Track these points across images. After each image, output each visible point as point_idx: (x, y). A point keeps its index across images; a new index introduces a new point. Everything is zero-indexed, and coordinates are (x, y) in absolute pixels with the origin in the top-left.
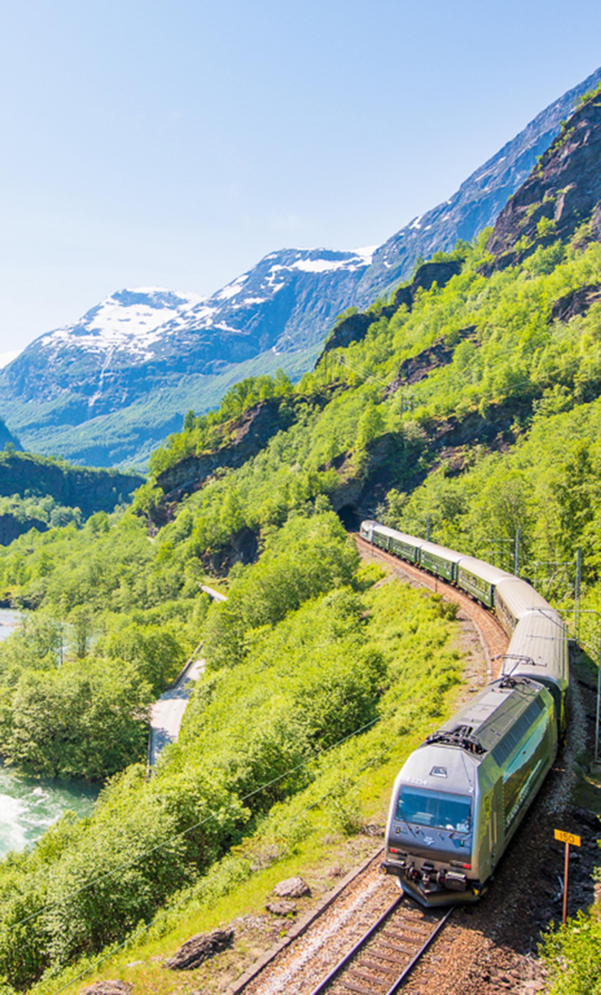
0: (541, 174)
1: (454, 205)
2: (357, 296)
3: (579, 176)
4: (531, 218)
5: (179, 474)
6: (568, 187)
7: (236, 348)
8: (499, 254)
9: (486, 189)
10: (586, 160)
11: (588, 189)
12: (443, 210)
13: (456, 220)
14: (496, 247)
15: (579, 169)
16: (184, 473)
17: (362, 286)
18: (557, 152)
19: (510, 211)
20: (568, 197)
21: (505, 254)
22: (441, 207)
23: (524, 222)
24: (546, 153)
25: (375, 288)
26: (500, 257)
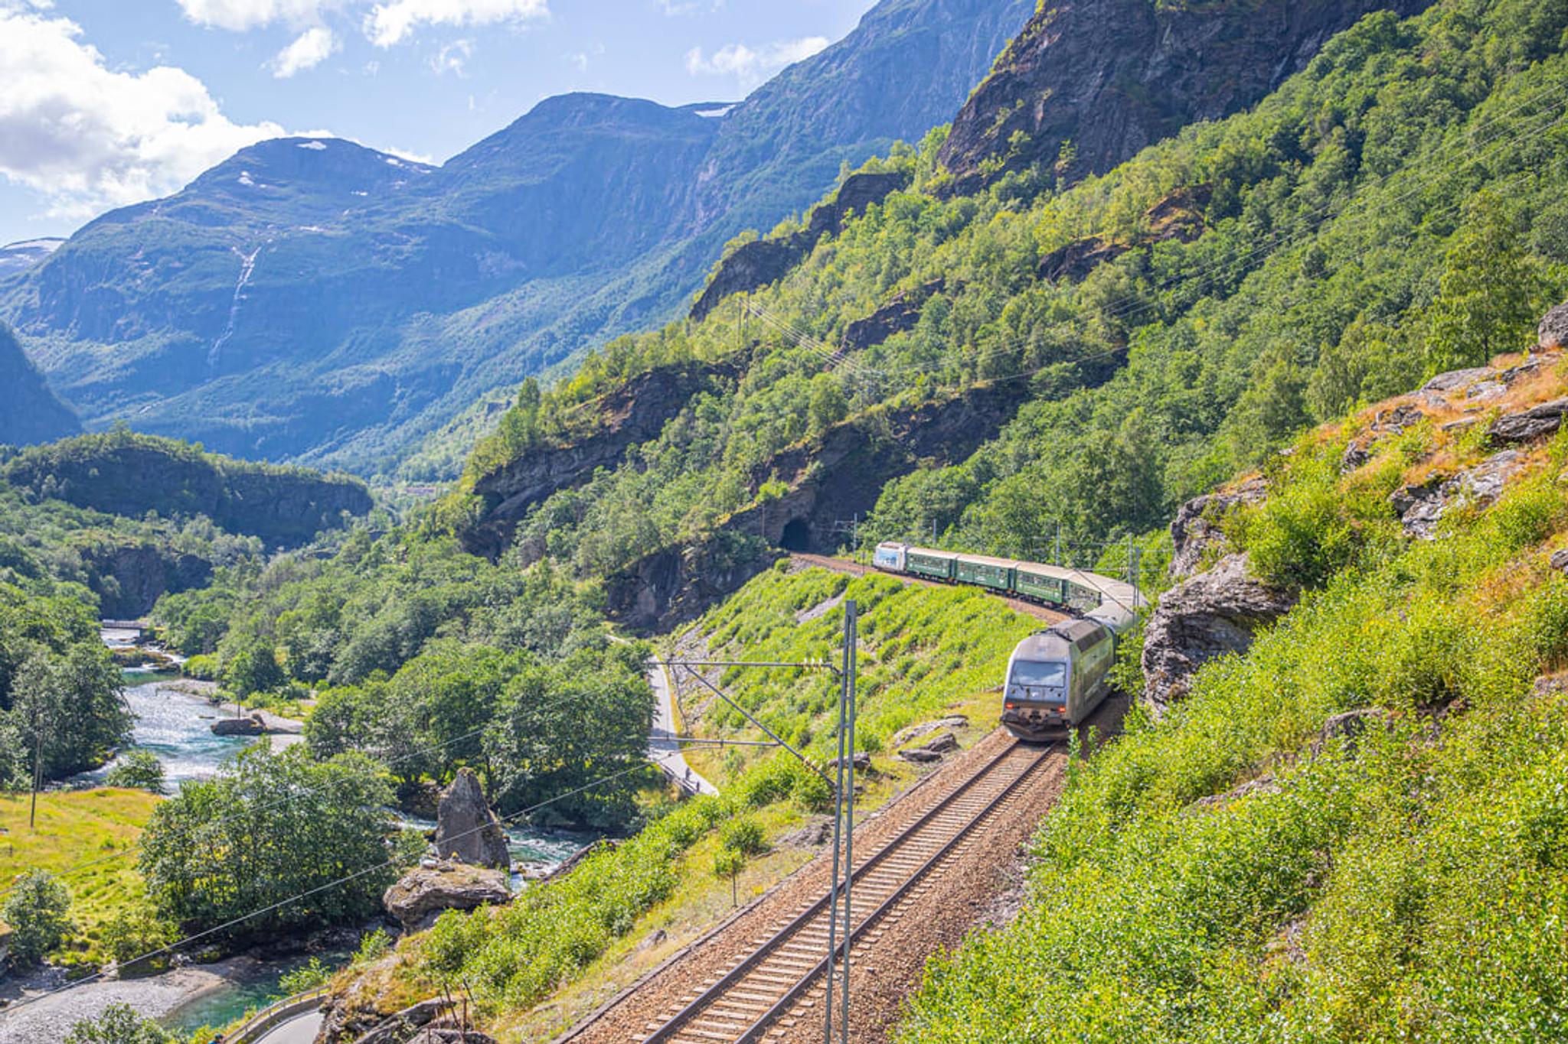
0: (1013, 68)
1: (851, 51)
2: (698, 187)
3: (1062, 78)
4: (1002, 127)
5: (518, 477)
6: (1049, 91)
7: (489, 261)
8: (959, 174)
9: (900, 31)
10: (1071, 56)
11: (1073, 96)
12: (835, 55)
13: (855, 76)
14: (954, 163)
15: (1062, 67)
16: (526, 474)
17: (707, 170)
18: (1034, 39)
19: (972, 115)
20: (1048, 103)
21: (967, 175)
22: (832, 52)
23: (992, 132)
24: (1019, 39)
25: (730, 174)
26: (961, 177)
